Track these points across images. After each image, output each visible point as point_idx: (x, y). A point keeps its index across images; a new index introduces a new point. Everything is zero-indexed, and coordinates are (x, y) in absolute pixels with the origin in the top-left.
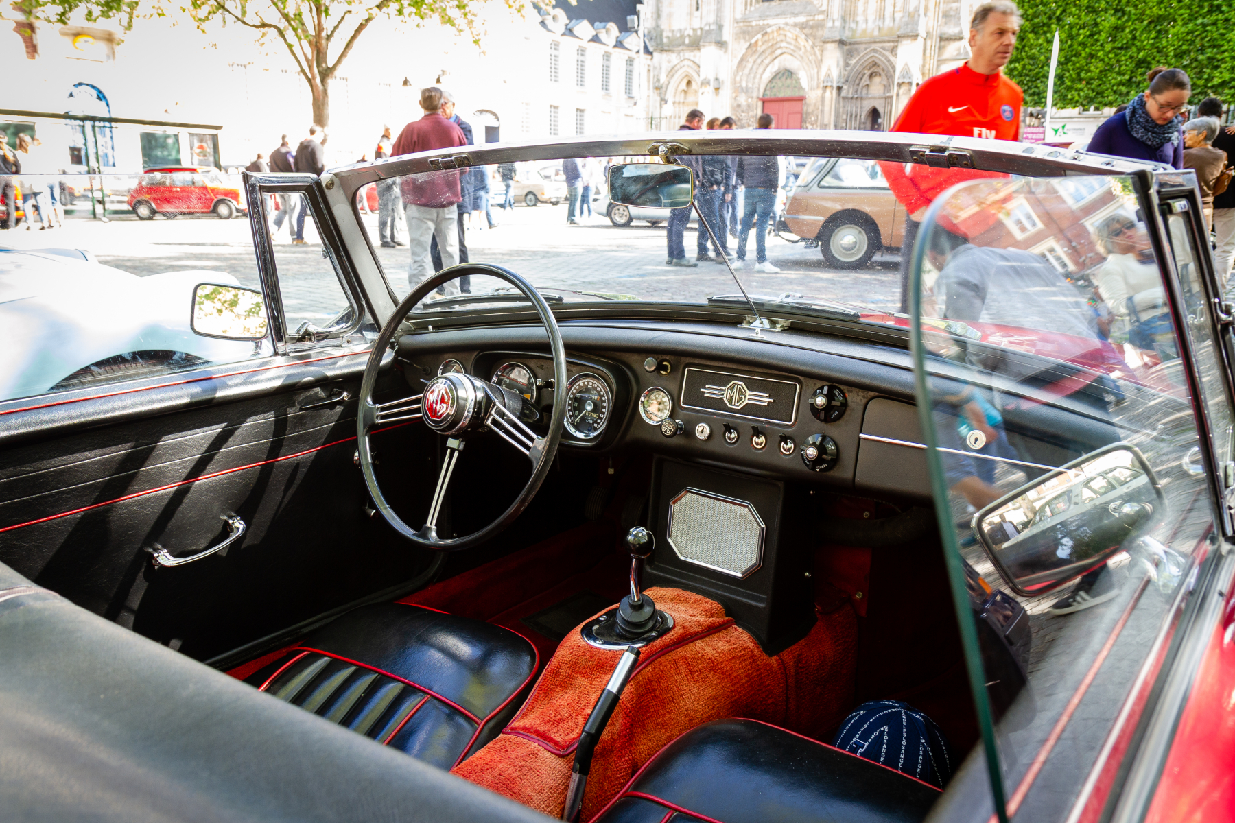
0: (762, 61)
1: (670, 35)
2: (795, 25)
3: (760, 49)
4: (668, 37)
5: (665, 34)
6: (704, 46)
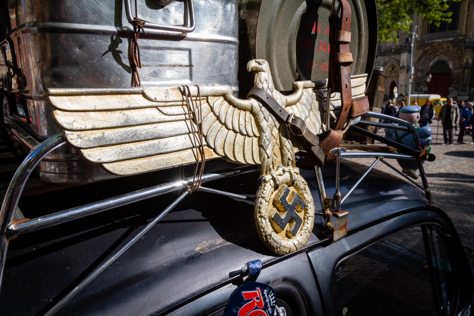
0: (429, 58)
1: (385, 48)
2: (448, 42)
3: (429, 53)
6: (403, 53)
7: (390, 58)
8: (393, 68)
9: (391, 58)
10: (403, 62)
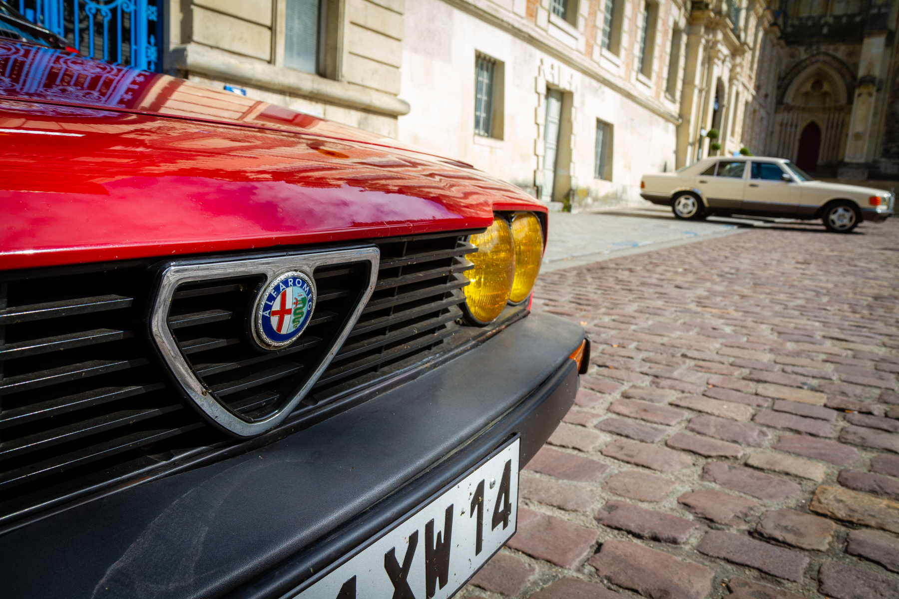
6: (870, 35)
7: (815, 52)
8: (817, 84)
9: (818, 54)
10: (870, 65)
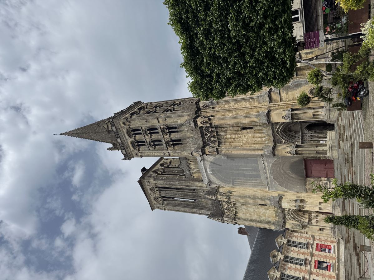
4: (279, 219)
5: (277, 219)
